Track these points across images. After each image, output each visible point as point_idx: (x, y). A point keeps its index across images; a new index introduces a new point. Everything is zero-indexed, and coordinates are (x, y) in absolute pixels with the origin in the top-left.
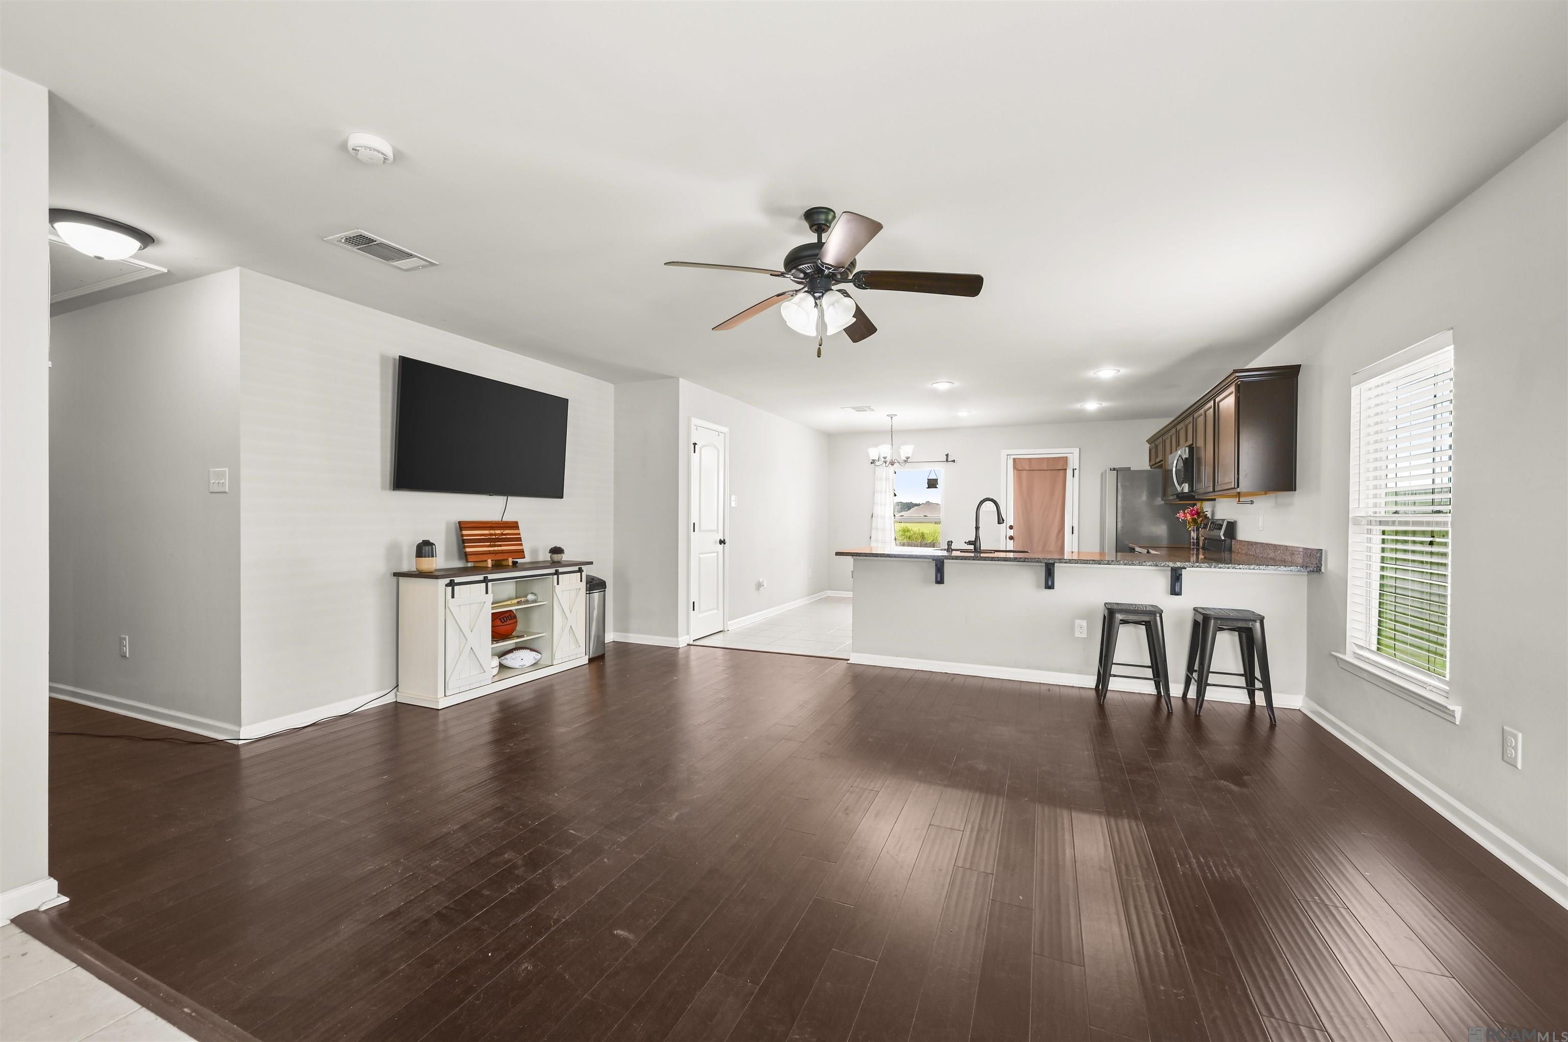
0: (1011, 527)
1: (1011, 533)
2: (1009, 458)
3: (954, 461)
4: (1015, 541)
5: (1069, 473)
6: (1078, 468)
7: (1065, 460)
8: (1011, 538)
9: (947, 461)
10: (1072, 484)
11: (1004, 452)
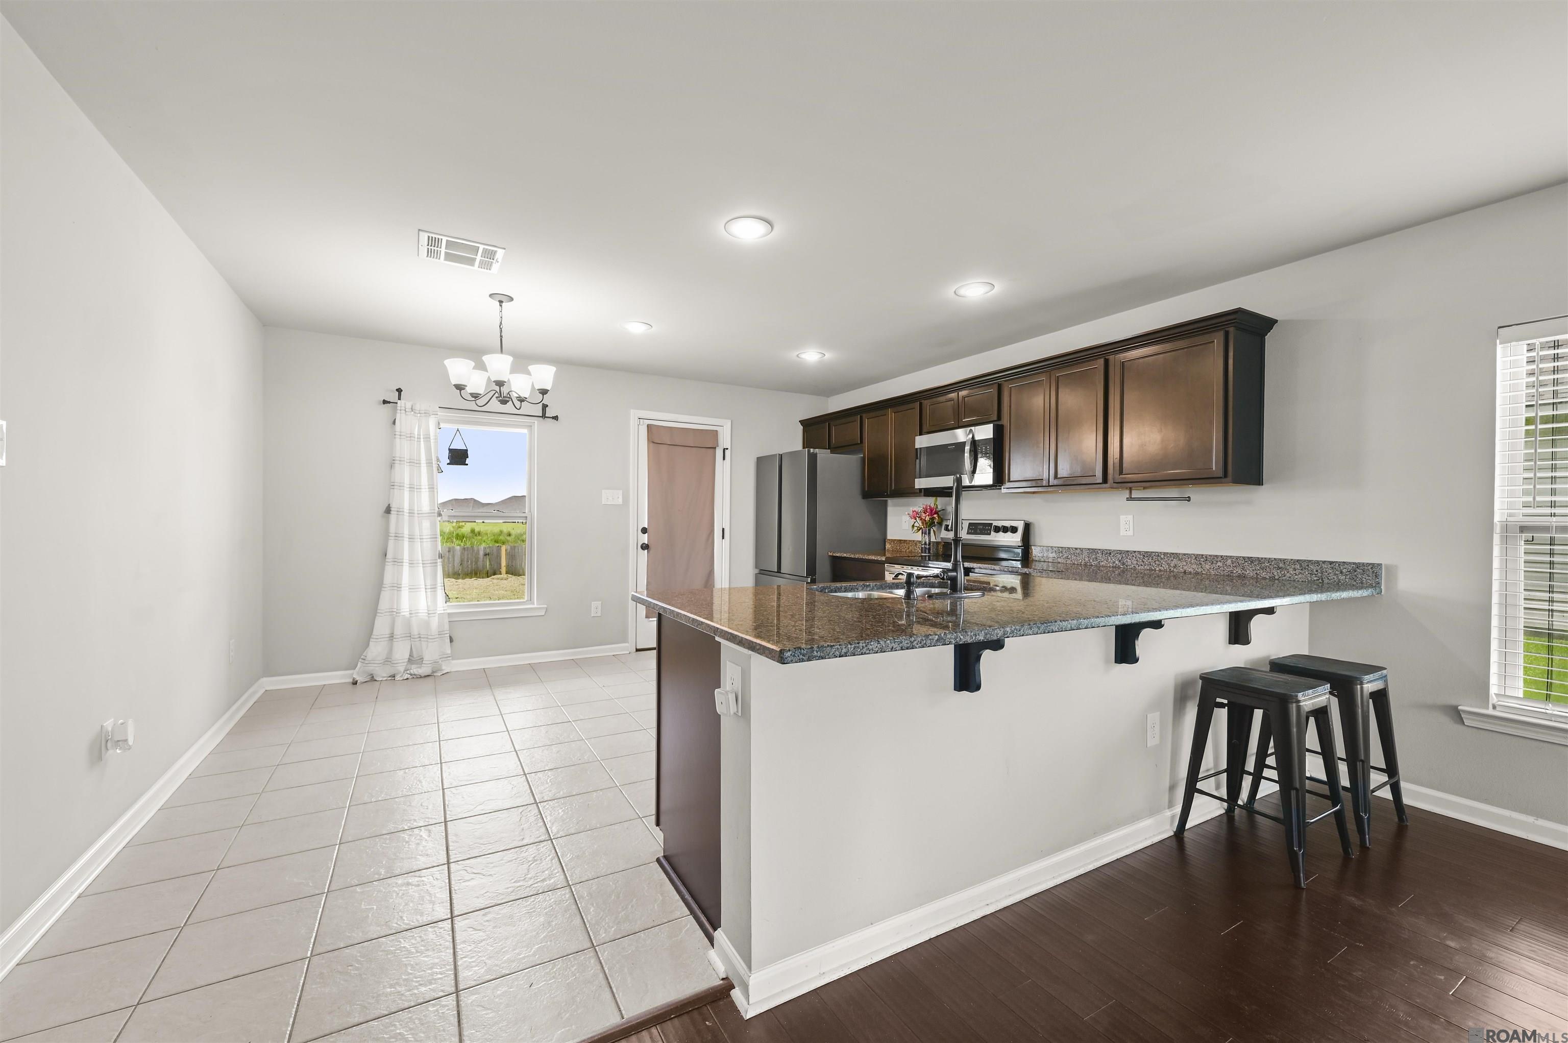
0: (644, 531)
1: (645, 539)
2: (641, 423)
3: (556, 418)
4: (651, 552)
5: (719, 453)
6: (729, 448)
7: (715, 434)
8: (645, 547)
9: (544, 416)
10: (723, 470)
11: (634, 414)
